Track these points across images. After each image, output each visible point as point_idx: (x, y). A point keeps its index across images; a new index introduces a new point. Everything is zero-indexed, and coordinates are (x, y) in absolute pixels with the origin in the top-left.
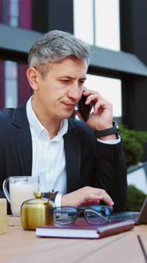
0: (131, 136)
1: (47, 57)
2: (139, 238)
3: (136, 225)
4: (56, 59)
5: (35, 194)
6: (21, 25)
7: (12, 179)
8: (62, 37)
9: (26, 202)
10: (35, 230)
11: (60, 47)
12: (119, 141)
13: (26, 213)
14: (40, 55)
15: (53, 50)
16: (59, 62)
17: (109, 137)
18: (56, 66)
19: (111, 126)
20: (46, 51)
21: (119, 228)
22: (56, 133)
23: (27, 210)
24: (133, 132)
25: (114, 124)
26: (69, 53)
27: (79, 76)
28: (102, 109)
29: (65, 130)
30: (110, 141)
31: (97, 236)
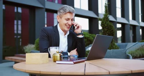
0: (90, 36)
1: (62, 13)
2: (85, 64)
3: (86, 61)
4: (64, 13)
5: (57, 52)
6: (58, 3)
7: (51, 47)
8: (66, 7)
9: (54, 54)
10: (56, 62)
11: (66, 10)
12: (83, 36)
13: (54, 57)
14: (60, 12)
15: (64, 10)
16: (65, 14)
17: (80, 35)
18: (65, 15)
19: (81, 32)
20: (62, 11)
21: (80, 61)
22: (65, 34)
23: (54, 56)
24: (91, 34)
25: (82, 32)
26: (68, 11)
27: (71, 18)
28: (78, 27)
29: (68, 33)
30: (81, 36)
31: (73, 63)
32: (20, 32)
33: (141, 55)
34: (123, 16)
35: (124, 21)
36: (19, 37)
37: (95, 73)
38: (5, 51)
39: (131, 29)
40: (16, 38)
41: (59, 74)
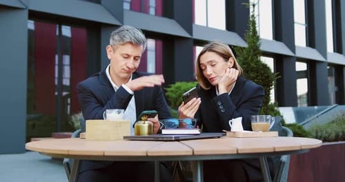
4: (122, 43)
7: (108, 111)
16: (123, 45)
18: (121, 47)
26: (129, 40)
32: (66, 82)
33: (341, 134)
34: (311, 42)
35: (314, 55)
36: (64, 94)
37: (166, 152)
38: (34, 126)
39: (330, 75)
40: (57, 96)
41: (102, 154)
